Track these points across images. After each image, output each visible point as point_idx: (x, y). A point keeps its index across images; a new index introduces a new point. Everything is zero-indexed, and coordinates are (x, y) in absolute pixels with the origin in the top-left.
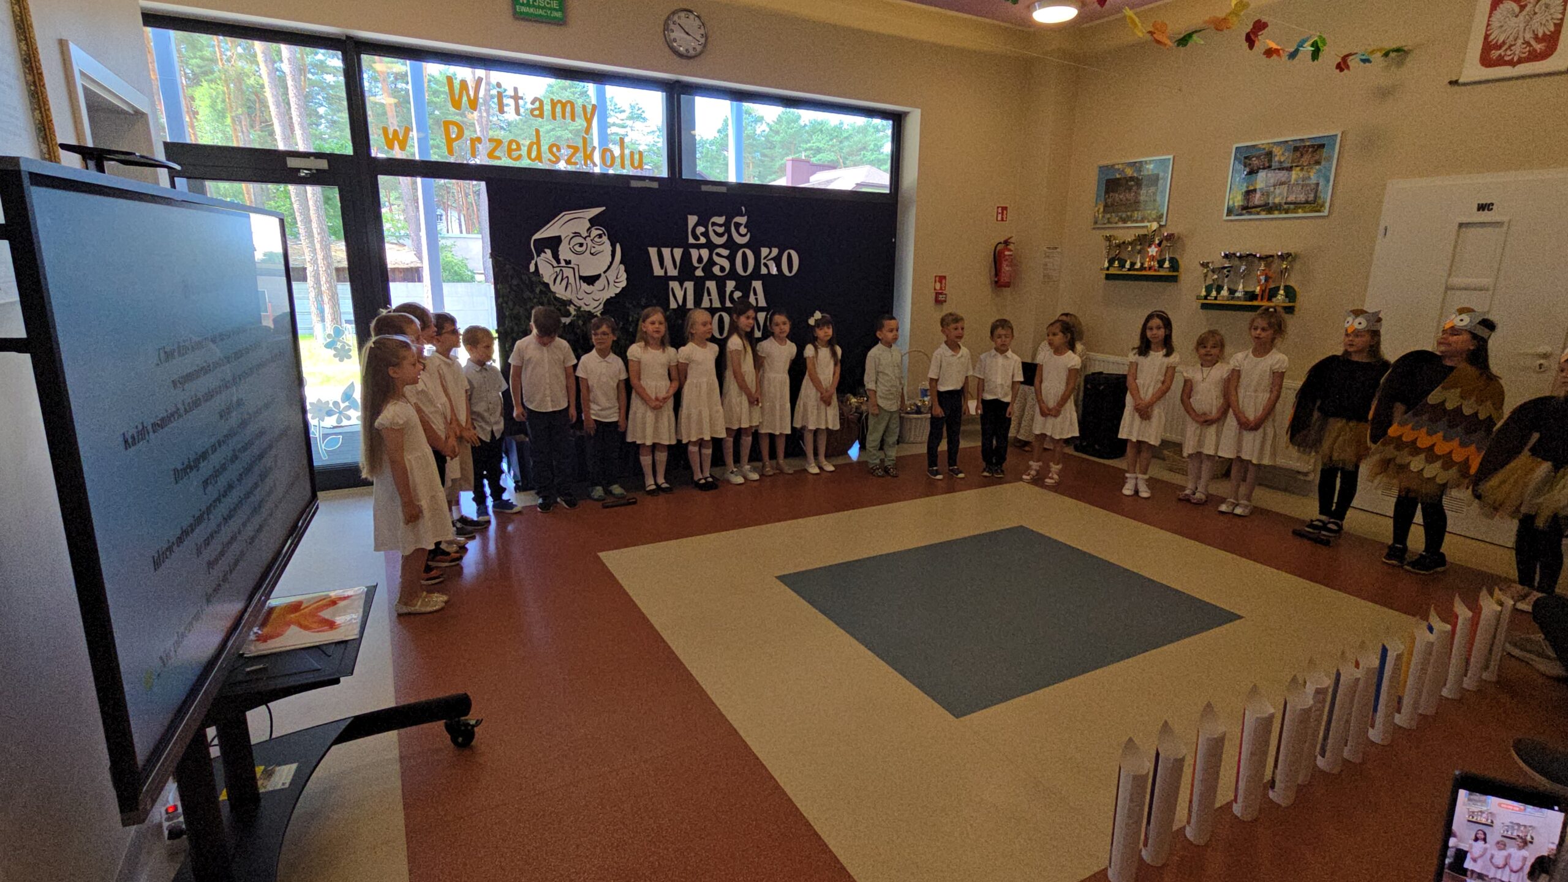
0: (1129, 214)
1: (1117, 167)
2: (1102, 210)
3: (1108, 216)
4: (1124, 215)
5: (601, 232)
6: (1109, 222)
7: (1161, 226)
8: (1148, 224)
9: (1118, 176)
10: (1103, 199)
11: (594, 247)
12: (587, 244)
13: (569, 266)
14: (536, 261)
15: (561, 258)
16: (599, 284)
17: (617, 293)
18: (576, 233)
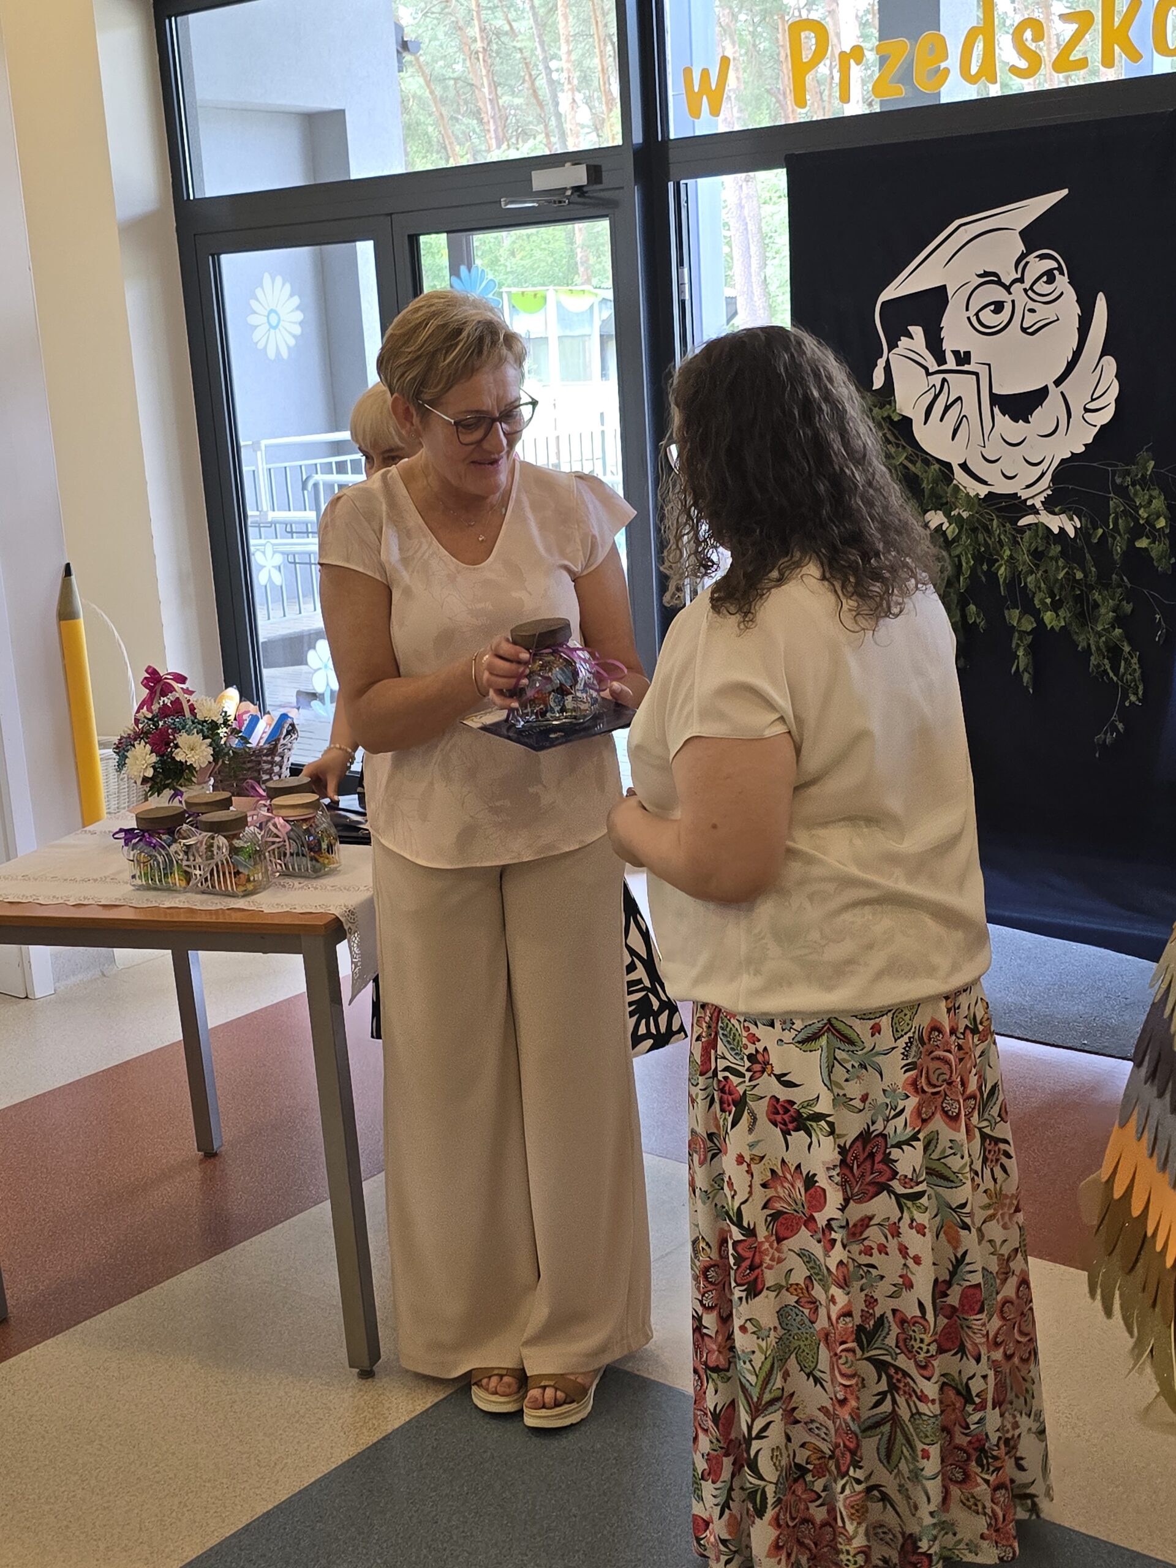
5: (1053, 265)
11: (1032, 311)
12: (1013, 301)
13: (966, 368)
14: (888, 361)
15: (948, 346)
16: (1044, 416)
17: (1090, 441)
18: (986, 274)
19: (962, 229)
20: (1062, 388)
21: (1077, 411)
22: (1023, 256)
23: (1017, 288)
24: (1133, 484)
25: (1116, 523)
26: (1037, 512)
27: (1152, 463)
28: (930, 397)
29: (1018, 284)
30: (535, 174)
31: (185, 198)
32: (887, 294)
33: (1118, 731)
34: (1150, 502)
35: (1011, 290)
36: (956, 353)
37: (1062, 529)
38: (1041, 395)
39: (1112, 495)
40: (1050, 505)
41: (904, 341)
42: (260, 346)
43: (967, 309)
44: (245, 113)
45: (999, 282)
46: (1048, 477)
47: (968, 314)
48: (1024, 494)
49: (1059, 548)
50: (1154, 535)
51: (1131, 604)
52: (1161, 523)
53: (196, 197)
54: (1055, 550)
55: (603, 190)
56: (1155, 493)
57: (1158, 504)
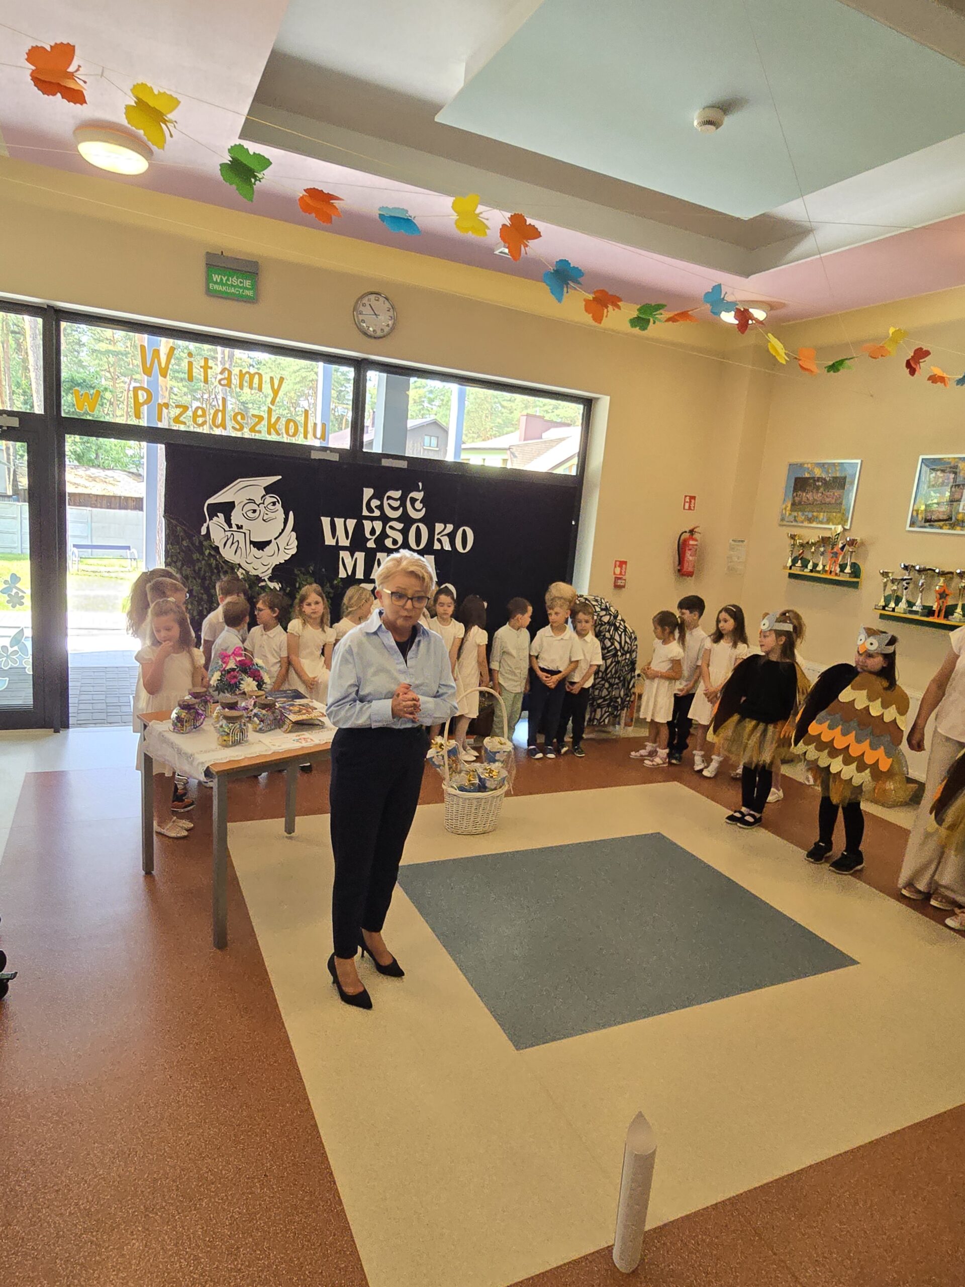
0: (815, 514)
1: (806, 466)
2: (789, 508)
3: (795, 514)
4: (810, 515)
5: (276, 500)
6: (795, 521)
7: (845, 530)
8: (833, 527)
9: (807, 475)
10: (791, 496)
11: (267, 514)
12: (260, 510)
13: (241, 530)
14: (209, 525)
15: (233, 522)
16: (270, 550)
17: (289, 558)
18: (250, 499)
19: (241, 483)
20: (277, 540)
21: (281, 549)
22: (264, 496)
23: (262, 506)
26: (267, 582)
28: (226, 539)
37: (275, 588)
40: (271, 579)
41: (216, 519)
43: (242, 510)
45: (255, 503)
48: (261, 575)
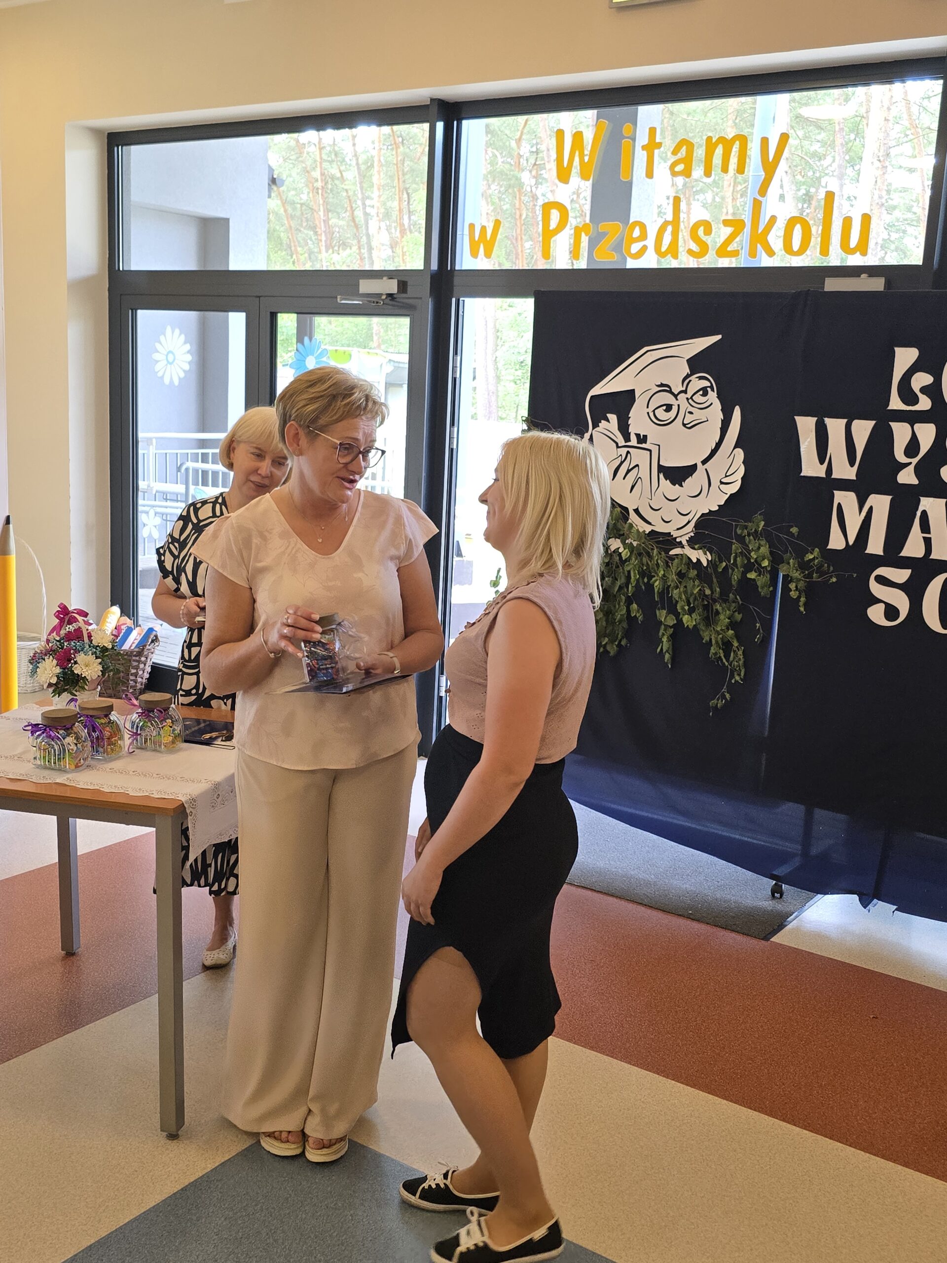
11: (691, 413)
12: (679, 405)
13: (643, 445)
14: (591, 436)
15: (632, 430)
16: (693, 483)
17: (722, 503)
18: (662, 385)
20: (706, 466)
21: (715, 482)
22: (688, 376)
23: (682, 397)
24: (749, 535)
25: (735, 560)
26: (683, 547)
27: (763, 523)
28: (618, 462)
29: (683, 394)
30: (361, 282)
31: (117, 269)
32: (596, 391)
33: (726, 699)
34: (759, 548)
35: (678, 397)
36: (638, 435)
37: (698, 560)
38: (692, 469)
39: (734, 541)
40: (692, 542)
41: (603, 424)
42: (160, 374)
43: (648, 407)
44: (163, 214)
45: (671, 392)
46: (692, 524)
47: (648, 410)
48: (675, 534)
49: (696, 572)
50: (760, 570)
51: (741, 615)
52: (765, 563)
53: (125, 269)
54: (693, 573)
55: (409, 298)
56: (763, 542)
57: (765, 550)
